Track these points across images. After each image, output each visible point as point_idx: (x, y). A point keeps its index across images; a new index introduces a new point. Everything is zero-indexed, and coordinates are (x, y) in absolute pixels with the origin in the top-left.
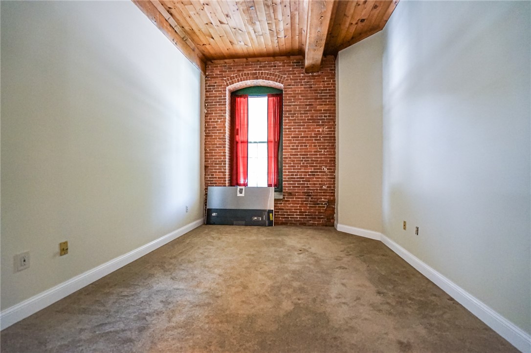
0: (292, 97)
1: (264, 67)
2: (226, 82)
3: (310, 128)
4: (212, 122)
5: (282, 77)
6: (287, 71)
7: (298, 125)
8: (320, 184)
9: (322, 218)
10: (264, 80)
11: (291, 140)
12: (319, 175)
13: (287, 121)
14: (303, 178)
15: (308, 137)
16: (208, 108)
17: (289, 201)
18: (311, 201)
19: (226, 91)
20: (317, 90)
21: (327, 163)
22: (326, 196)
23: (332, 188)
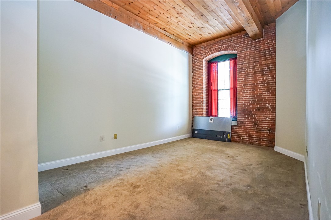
0: (244, 58)
1: (224, 43)
2: (203, 56)
3: (256, 78)
4: (196, 80)
5: (236, 46)
6: (240, 42)
7: (248, 77)
8: (264, 116)
9: (266, 141)
10: (225, 51)
11: (243, 87)
12: (263, 110)
13: (240, 75)
14: (252, 112)
15: (255, 84)
16: (194, 72)
17: (241, 127)
18: (257, 128)
19: (203, 61)
20: (262, 50)
21: (270, 102)
22: (270, 125)
23: (274, 120)
